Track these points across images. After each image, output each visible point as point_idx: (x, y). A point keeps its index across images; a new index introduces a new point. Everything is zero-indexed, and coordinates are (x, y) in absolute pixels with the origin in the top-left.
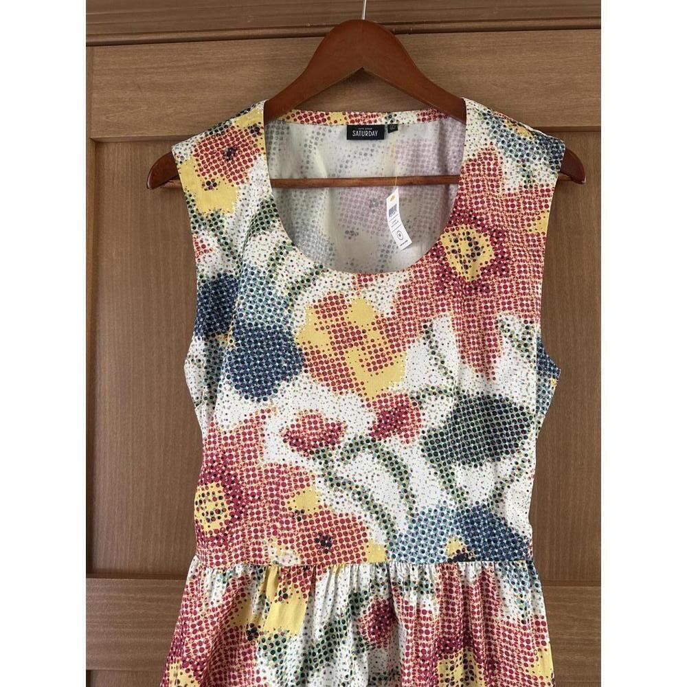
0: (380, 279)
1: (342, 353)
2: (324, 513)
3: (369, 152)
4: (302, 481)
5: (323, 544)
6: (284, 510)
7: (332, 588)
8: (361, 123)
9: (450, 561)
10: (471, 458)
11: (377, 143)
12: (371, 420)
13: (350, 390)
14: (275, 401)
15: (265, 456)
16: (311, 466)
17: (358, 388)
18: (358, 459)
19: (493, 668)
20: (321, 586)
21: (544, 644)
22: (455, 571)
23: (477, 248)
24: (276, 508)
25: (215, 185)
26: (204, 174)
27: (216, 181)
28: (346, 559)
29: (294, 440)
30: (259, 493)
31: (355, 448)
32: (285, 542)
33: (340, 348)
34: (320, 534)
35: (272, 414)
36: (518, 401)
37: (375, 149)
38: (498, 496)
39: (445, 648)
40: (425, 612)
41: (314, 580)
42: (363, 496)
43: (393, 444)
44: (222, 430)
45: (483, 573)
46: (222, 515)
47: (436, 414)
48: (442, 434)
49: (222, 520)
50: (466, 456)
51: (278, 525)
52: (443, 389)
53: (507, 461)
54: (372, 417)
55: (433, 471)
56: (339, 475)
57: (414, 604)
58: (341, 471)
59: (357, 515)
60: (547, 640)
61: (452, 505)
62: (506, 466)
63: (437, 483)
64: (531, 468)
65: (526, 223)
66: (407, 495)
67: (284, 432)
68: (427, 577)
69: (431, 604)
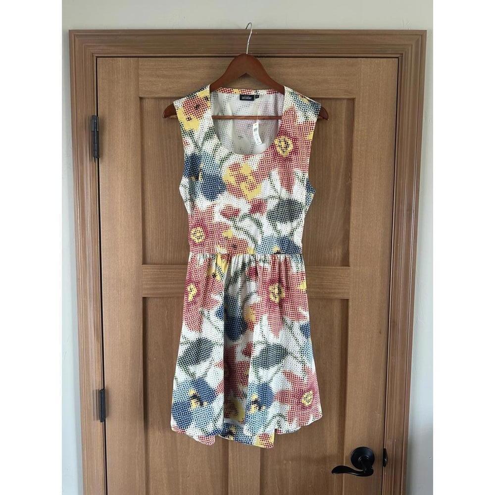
0: (252, 157)
1: (239, 184)
2: (234, 238)
3: (248, 105)
4: (227, 228)
5: (234, 247)
6: (222, 236)
7: (237, 261)
8: (245, 94)
9: (275, 254)
10: (283, 220)
11: (251, 102)
12: (249, 208)
13: (242, 197)
14: (217, 201)
15: (215, 220)
16: (230, 223)
17: (245, 196)
18: (245, 220)
19: (288, 290)
20: (233, 260)
21: (304, 280)
22: (276, 257)
23: (288, 145)
24: (219, 236)
25: (191, 119)
26: (186, 115)
27: (191, 118)
28: (241, 252)
29: (224, 214)
30: (213, 231)
31: (244, 217)
32: (222, 246)
33: (238, 182)
34: (233, 244)
35: (216, 205)
36: (300, 201)
37: (250, 104)
38: (292, 234)
39: (272, 282)
40: (266, 269)
41: (231, 258)
42: (247, 233)
43: (257, 216)
44: (201, 210)
45: (286, 259)
46: (202, 237)
47: (271, 205)
48: (273, 211)
49: (203, 239)
50: (281, 220)
51: (219, 241)
52: (274, 196)
53: (295, 222)
54: (249, 206)
55: (270, 224)
56: (239, 226)
57: (262, 266)
58: (239, 224)
59: (245, 239)
60: (305, 278)
61: (276, 235)
62: (295, 223)
63: (271, 228)
64: (303, 224)
65: (305, 135)
66: (262, 233)
67: (221, 211)
68: (267, 258)
69: (268, 267)
